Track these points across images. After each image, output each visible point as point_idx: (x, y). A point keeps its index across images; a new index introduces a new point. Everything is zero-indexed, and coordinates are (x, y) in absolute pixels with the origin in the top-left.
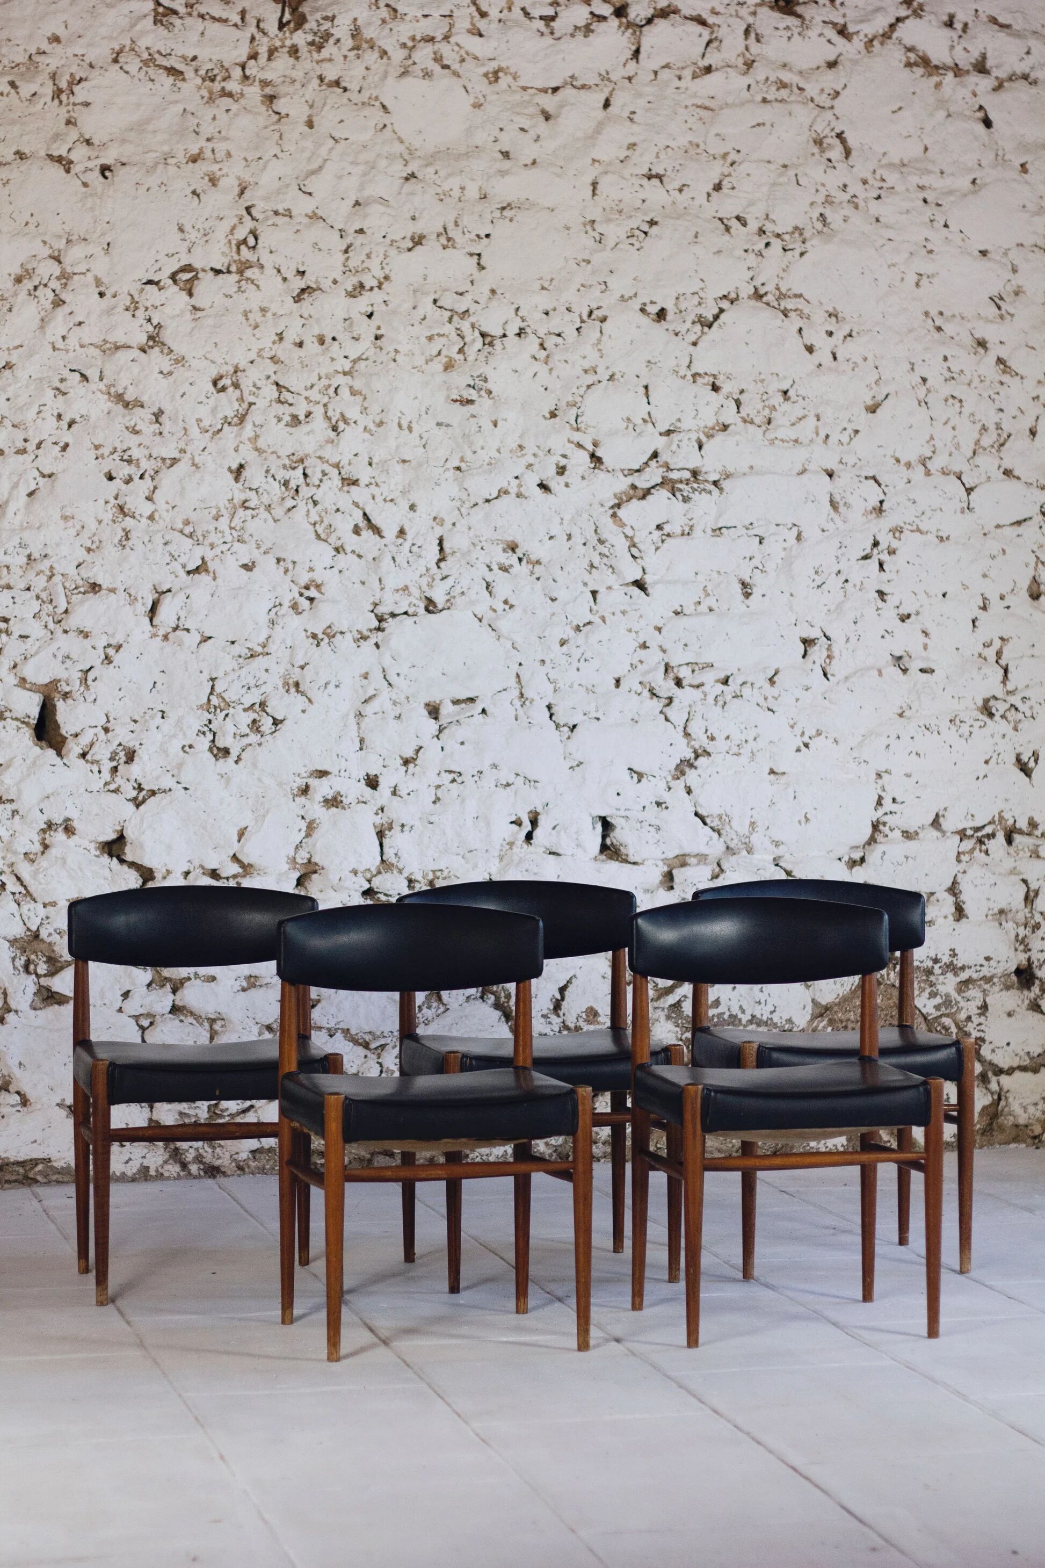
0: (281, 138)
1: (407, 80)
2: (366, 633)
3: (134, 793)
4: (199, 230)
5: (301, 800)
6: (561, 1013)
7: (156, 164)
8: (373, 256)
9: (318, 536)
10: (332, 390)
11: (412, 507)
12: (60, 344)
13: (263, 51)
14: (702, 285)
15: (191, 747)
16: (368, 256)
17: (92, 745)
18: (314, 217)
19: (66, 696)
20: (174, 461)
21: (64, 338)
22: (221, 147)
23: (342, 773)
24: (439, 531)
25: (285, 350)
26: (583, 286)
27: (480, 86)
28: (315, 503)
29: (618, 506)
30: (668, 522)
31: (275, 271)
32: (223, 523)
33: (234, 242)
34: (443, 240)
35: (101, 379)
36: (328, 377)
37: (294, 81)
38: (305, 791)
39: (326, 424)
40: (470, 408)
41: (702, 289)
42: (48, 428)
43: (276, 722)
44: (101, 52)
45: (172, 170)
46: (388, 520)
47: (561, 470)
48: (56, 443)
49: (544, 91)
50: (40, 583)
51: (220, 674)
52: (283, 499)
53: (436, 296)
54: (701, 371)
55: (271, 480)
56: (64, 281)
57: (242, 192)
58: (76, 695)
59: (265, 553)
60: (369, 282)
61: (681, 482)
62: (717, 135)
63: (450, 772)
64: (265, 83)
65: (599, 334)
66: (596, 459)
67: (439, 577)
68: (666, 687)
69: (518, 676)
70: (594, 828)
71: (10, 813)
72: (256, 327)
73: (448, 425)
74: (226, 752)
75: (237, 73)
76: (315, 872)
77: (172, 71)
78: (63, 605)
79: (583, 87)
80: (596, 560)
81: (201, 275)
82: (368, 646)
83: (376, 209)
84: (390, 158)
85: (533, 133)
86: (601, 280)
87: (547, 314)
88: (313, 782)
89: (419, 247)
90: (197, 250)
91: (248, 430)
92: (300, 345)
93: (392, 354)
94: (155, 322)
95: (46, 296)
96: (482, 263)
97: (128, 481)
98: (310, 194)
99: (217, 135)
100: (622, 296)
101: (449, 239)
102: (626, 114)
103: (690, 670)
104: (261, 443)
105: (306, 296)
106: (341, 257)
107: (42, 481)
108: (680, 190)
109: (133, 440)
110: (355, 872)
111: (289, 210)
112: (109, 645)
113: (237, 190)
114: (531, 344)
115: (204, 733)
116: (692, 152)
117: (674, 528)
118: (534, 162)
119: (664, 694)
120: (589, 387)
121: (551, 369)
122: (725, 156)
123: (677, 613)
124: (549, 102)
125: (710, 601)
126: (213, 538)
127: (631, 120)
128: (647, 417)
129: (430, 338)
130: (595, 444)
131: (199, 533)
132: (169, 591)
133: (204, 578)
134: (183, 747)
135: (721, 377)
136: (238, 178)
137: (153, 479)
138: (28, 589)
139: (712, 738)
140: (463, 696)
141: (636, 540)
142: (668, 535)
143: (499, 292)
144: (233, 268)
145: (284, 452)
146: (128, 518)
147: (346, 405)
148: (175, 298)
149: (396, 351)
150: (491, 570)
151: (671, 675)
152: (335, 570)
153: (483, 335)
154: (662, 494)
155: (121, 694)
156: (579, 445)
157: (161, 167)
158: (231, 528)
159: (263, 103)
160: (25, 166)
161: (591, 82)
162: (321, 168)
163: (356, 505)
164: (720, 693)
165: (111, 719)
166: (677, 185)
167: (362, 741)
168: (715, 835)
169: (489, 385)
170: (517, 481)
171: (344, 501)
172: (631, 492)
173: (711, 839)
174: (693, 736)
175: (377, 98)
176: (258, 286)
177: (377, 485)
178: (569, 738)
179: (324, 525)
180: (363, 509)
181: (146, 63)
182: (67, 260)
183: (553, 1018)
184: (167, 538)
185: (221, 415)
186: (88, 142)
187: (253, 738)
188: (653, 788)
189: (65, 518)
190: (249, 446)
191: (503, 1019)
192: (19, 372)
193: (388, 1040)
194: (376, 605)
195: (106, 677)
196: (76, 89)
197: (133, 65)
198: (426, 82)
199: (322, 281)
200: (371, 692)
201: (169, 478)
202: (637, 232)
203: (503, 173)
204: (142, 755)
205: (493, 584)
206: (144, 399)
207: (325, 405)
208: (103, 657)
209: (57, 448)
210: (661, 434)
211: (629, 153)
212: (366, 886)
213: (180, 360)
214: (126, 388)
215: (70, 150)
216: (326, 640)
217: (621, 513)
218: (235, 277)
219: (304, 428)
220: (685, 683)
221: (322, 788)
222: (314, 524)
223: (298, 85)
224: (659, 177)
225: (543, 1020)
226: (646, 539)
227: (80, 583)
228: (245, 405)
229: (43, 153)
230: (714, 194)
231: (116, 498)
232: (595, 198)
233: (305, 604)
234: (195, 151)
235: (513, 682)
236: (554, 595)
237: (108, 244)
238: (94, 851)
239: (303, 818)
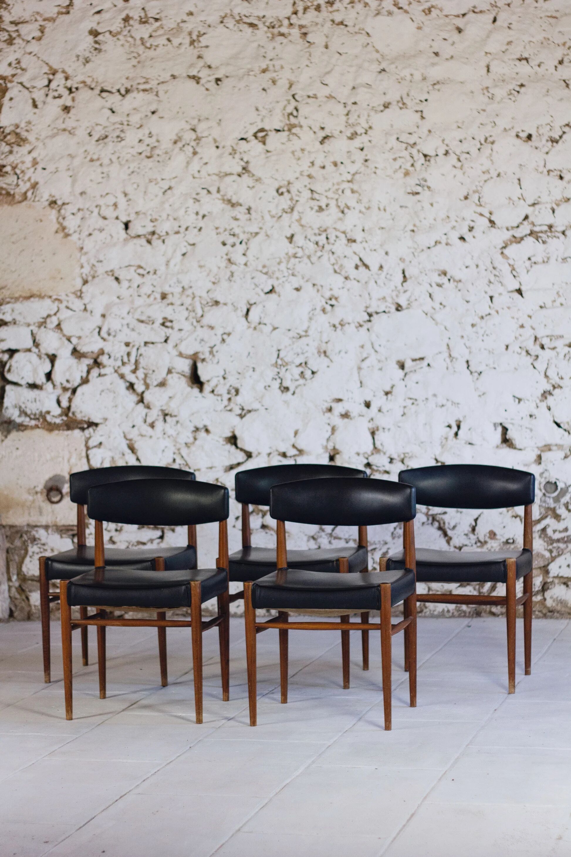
0: (310, 55)
1: (379, 17)
2: (362, 323)
3: (239, 412)
4: (266, 109)
5: (328, 415)
6: (476, 533)
7: (244, 75)
8: (361, 116)
9: (335, 272)
10: (340, 192)
11: (387, 253)
12: (197, 175)
13: (300, 9)
14: (551, 119)
15: (269, 386)
16: (359, 116)
17: (217, 386)
18: (330, 97)
19: (203, 360)
20: (257, 234)
21: (199, 171)
22: (278, 63)
23: (350, 400)
24: (402, 266)
25: (315, 171)
26: (482, 124)
27: (420, 17)
28: (333, 253)
29: (505, 247)
30: (534, 256)
31: (309, 129)
32: (283, 266)
33: (286, 114)
34: (400, 105)
35: (218, 191)
36: (338, 184)
37: (317, 24)
38: (330, 410)
39: (337, 210)
40: (417, 197)
41: (552, 122)
42: (191, 220)
43: (313, 373)
44: (214, 19)
45: (252, 78)
46: (373, 261)
47: (471, 229)
48: (195, 227)
49: (458, 16)
50: (188, 301)
51: (281, 347)
52: (316, 252)
53: (398, 136)
54: (552, 168)
55: (308, 241)
56: (197, 141)
57: (291, 87)
58: (208, 360)
59: (307, 281)
60: (360, 130)
61: (542, 232)
62: (560, 32)
63: (411, 399)
64: (301, 27)
65: (490, 151)
66: (492, 222)
67: (402, 291)
68: (535, 349)
69: (448, 345)
70: (496, 429)
71: (175, 422)
72: (299, 159)
73: (406, 207)
74: (287, 389)
75: (286, 22)
76: (338, 453)
77: (252, 25)
78: (199, 312)
79: (481, 12)
80: (492, 279)
81: (269, 133)
82: (363, 330)
83: (362, 91)
84: (370, 61)
85: (450, 41)
86: (492, 120)
87: (461, 141)
88: (334, 405)
89: (387, 110)
90: (267, 120)
91: (295, 215)
92: (324, 167)
93: (374, 170)
94: (245, 160)
95: (189, 150)
96: (424, 116)
97: (233, 246)
98: (327, 85)
99: (276, 57)
100: (505, 129)
101: (404, 104)
102: (506, 25)
103: (549, 339)
104: (303, 222)
105: (326, 141)
106: (344, 118)
107: (189, 248)
108: (539, 66)
109: (234, 224)
110: (358, 454)
111: (315, 95)
112: (225, 333)
113: (288, 86)
114: (452, 159)
115: (276, 379)
116: (545, 43)
117: (538, 259)
118: (452, 57)
119: (533, 353)
120: (485, 181)
121: (464, 173)
122: (564, 44)
123: (541, 307)
124: (460, 22)
125: (562, 300)
126: (277, 274)
127: (509, 28)
128: (520, 197)
129: (395, 159)
130: (491, 213)
131: (270, 272)
132: (255, 303)
133: (273, 296)
134: (265, 387)
135: (564, 171)
136: (288, 79)
137: (246, 243)
138: (182, 305)
139: (562, 378)
140: (417, 356)
141: (515, 267)
142: (535, 263)
143: (432, 131)
144: (286, 128)
145: (316, 226)
146: (234, 266)
147: (349, 199)
148: (256, 146)
149: (376, 168)
150: (431, 286)
151: (538, 342)
152: (345, 290)
153: (425, 156)
154: (531, 239)
155: (232, 359)
156: (481, 215)
157: (246, 77)
158: (288, 269)
159: (301, 37)
160: (175, 82)
161: (484, 9)
162: (332, 70)
163: (355, 253)
164: (567, 352)
165: (227, 372)
166: (537, 63)
167: (361, 383)
168: (567, 433)
169: (429, 183)
170: (445, 237)
171: (348, 252)
172: (513, 239)
173: (563, 435)
174: (550, 377)
175: (363, 29)
176: (299, 137)
177: (366, 242)
178: (477, 379)
179: (339, 264)
180: (359, 256)
181: (238, 22)
182: (199, 130)
183: (471, 536)
184: (253, 275)
185: (280, 208)
186: (209, 67)
187: (301, 381)
188: (528, 407)
189: (201, 267)
190: (297, 224)
191: (442, 536)
192: (175, 191)
193: (377, 546)
194: (367, 307)
195: (222, 351)
196: (201, 39)
197: (230, 23)
198: (389, 18)
199: (334, 132)
200: (365, 355)
201: (254, 244)
202: (513, 92)
203: (433, 64)
204: (241, 391)
205: (433, 294)
206: (241, 201)
207: (337, 200)
208: (220, 339)
209: (196, 230)
210: (529, 206)
211: (507, 47)
212: (366, 461)
213: (258, 180)
214: (231, 196)
215: (199, 72)
216: (339, 327)
217: (506, 251)
218: (286, 133)
219: (325, 213)
220: (545, 347)
221: (339, 408)
222: (333, 265)
223: (319, 26)
224: (526, 59)
225: (465, 537)
226: (521, 265)
227: (209, 300)
228: (294, 202)
229: (185, 75)
230: (559, 67)
231: (227, 255)
232: (489, 74)
233: (328, 308)
234: (264, 67)
235: (445, 348)
236: (468, 299)
237: (220, 120)
238: (222, 442)
239: (329, 424)
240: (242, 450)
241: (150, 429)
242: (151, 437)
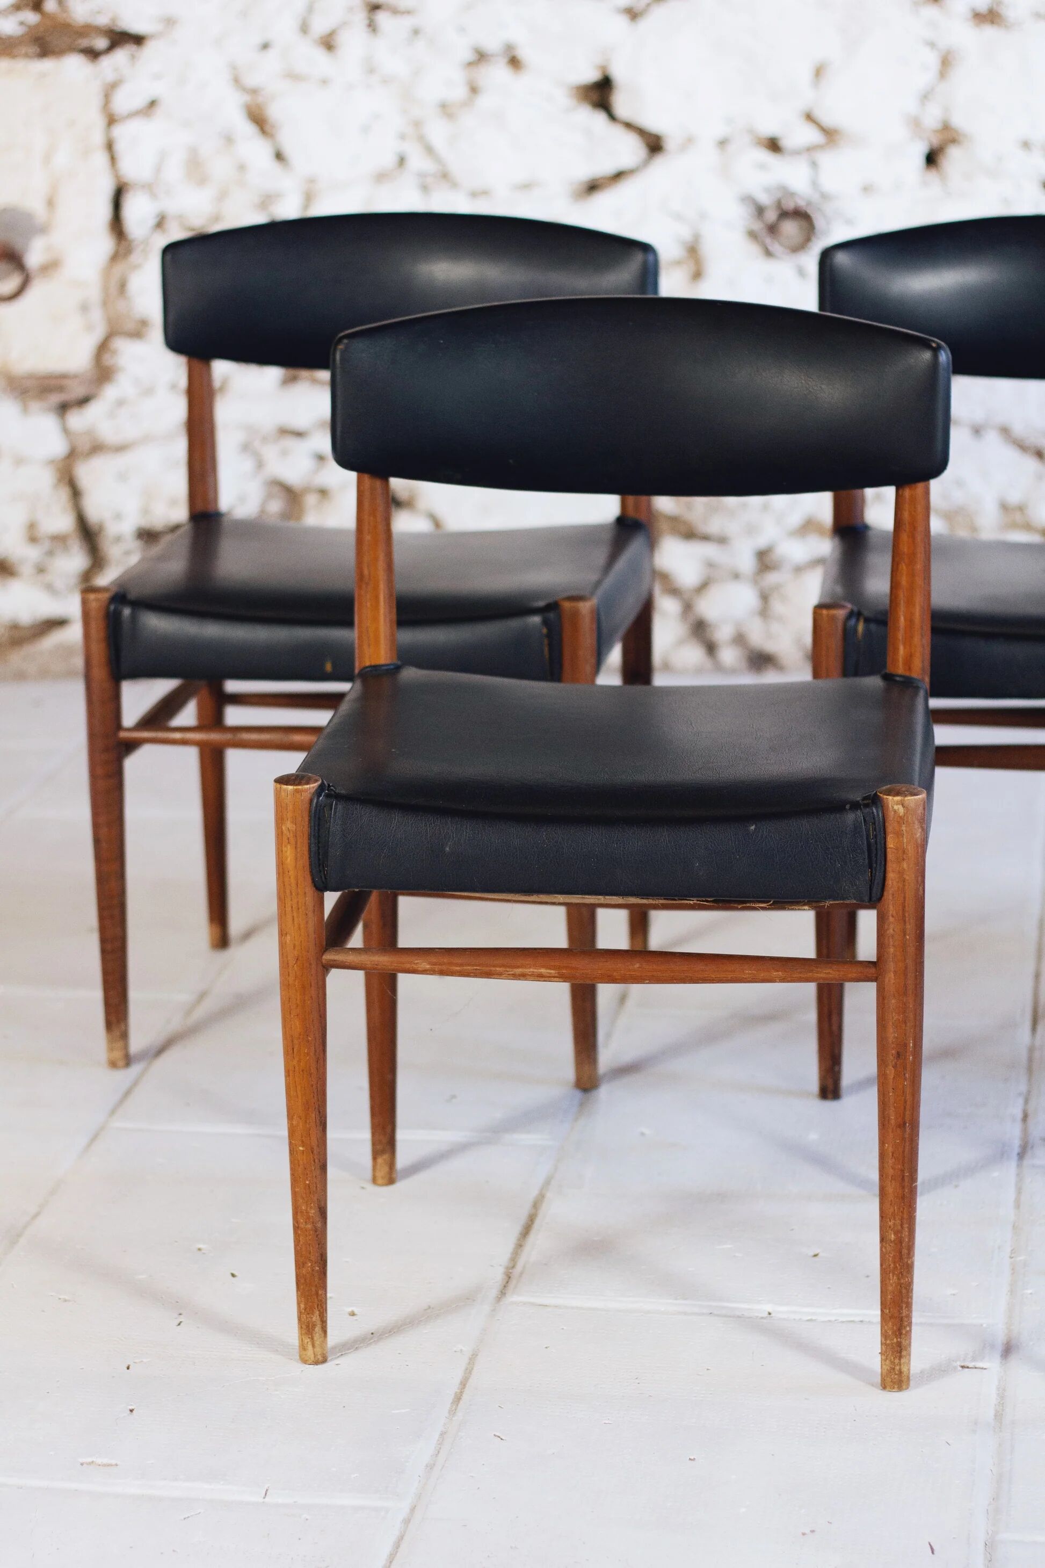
5: (931, 13)
76: (956, 142)
110: (1027, 147)
238: (563, 99)
239: (932, 45)
240: (629, 126)
241: (320, 55)
242: (325, 82)
